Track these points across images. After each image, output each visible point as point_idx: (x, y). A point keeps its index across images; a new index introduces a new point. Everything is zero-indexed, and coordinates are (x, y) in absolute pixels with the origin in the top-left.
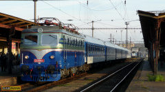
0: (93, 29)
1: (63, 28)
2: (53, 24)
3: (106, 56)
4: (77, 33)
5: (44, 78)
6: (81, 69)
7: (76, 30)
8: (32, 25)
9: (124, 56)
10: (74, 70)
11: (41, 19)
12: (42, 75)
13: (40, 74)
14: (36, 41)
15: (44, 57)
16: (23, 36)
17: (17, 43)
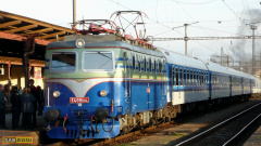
0: (186, 39)
1: (124, 38)
2: (104, 31)
3: (210, 89)
4: (150, 46)
5: (89, 132)
6: (160, 115)
7: (149, 42)
8: (66, 34)
9: (246, 90)
10: (146, 118)
11: (83, 22)
12: (85, 127)
13: (81, 125)
14: (73, 64)
15: (89, 94)
16: (49, 54)
17: (43, 69)
